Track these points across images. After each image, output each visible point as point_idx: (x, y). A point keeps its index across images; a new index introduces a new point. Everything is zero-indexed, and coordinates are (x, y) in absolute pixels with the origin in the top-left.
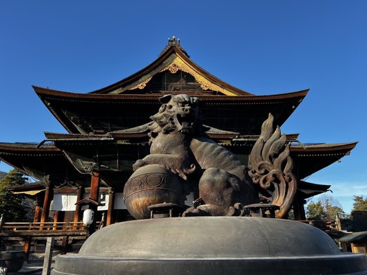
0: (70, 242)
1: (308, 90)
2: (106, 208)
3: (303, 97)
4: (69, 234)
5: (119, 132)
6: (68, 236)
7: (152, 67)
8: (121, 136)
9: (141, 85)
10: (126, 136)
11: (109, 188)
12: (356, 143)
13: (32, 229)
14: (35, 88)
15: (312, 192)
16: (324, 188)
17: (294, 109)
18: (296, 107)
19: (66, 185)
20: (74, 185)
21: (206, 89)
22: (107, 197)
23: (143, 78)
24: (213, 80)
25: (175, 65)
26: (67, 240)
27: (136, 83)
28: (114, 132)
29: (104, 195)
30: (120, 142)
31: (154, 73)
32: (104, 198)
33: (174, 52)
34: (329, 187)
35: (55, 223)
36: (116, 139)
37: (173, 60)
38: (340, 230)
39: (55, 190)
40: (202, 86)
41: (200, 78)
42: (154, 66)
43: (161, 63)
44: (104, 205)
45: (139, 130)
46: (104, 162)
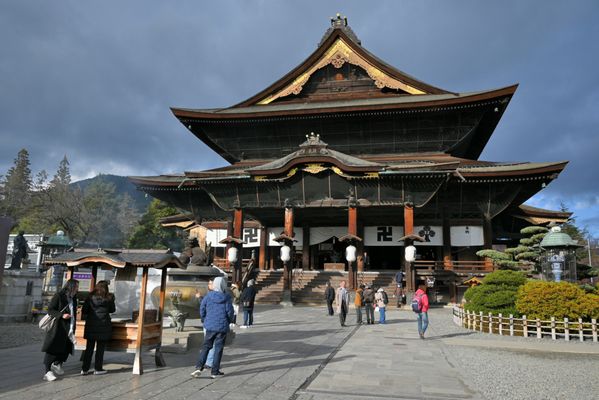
1: (517, 85)
2: (257, 244)
7: (309, 63)
9: (296, 86)
11: (259, 223)
14: (174, 110)
21: (381, 87)
22: (259, 231)
23: (298, 79)
27: (290, 86)
30: (257, 179)
32: (256, 233)
36: (253, 176)
40: (376, 83)
42: (312, 60)
43: (321, 56)
45: (276, 165)
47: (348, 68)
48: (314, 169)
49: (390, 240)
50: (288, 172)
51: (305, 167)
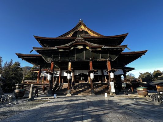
0: (46, 86)
1: (128, 33)
2: (58, 75)
3: (126, 36)
4: (45, 84)
5: (59, 46)
6: (45, 85)
7: (74, 30)
8: (60, 48)
9: (70, 35)
10: (62, 48)
11: (59, 69)
12: (147, 50)
13: (33, 82)
14: (35, 36)
15: (129, 70)
16: (133, 69)
17: (123, 41)
18: (124, 40)
19: (45, 68)
20: (48, 68)
21: (92, 36)
22: (59, 72)
23: (71, 33)
24: (94, 33)
25: (81, 29)
26: (45, 86)
27: (68, 35)
28: (57, 46)
29: (58, 71)
30: (60, 50)
31: (74, 31)
32: (58, 72)
33: (81, 24)
34: (134, 68)
35: (43, 80)
36: (58, 49)
37: (81, 27)
38: (141, 82)
39: (42, 70)
40: (90, 35)
41: (90, 32)
42: (74, 29)
43: (77, 28)
44: (58, 74)
46: (55, 58)
47: (83, 31)
48: (80, 47)
49: (97, 73)
50: (71, 48)
51: (76, 46)
